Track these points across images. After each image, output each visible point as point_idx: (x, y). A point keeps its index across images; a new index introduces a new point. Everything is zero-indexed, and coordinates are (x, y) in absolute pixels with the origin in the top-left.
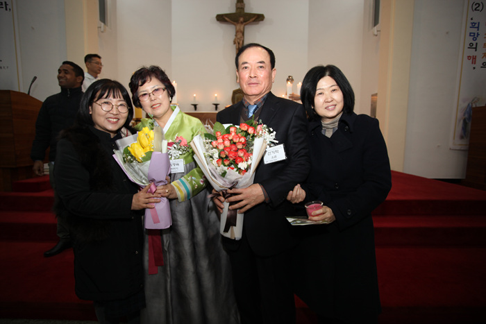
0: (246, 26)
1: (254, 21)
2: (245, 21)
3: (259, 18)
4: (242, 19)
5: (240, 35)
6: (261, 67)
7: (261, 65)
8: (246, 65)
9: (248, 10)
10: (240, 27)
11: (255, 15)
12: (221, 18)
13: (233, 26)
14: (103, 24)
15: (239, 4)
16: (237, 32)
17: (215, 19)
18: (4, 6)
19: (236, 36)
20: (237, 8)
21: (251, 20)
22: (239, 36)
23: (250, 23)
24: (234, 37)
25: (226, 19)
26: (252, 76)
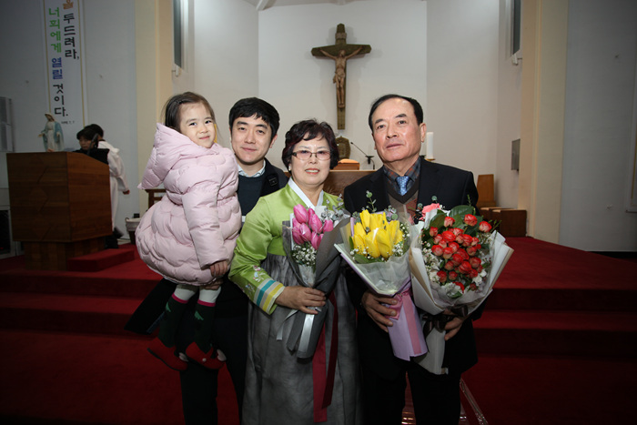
0: (348, 61)
1: (358, 54)
2: (347, 55)
3: (364, 50)
4: (343, 52)
5: (341, 71)
6: (402, 122)
7: (402, 119)
8: (381, 123)
9: (350, 41)
10: (341, 61)
11: (358, 46)
12: (318, 52)
13: (333, 61)
14: (177, 67)
15: (339, 34)
16: (337, 68)
17: (311, 54)
18: (72, 54)
19: (336, 73)
20: (337, 40)
21: (354, 53)
22: (339, 73)
23: (354, 57)
24: (334, 74)
25: (324, 53)
26: (391, 135)
